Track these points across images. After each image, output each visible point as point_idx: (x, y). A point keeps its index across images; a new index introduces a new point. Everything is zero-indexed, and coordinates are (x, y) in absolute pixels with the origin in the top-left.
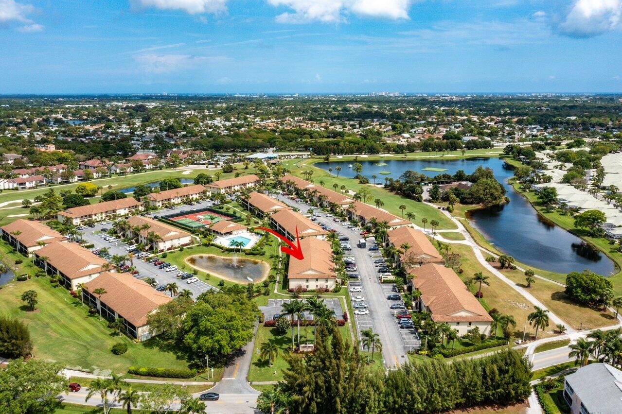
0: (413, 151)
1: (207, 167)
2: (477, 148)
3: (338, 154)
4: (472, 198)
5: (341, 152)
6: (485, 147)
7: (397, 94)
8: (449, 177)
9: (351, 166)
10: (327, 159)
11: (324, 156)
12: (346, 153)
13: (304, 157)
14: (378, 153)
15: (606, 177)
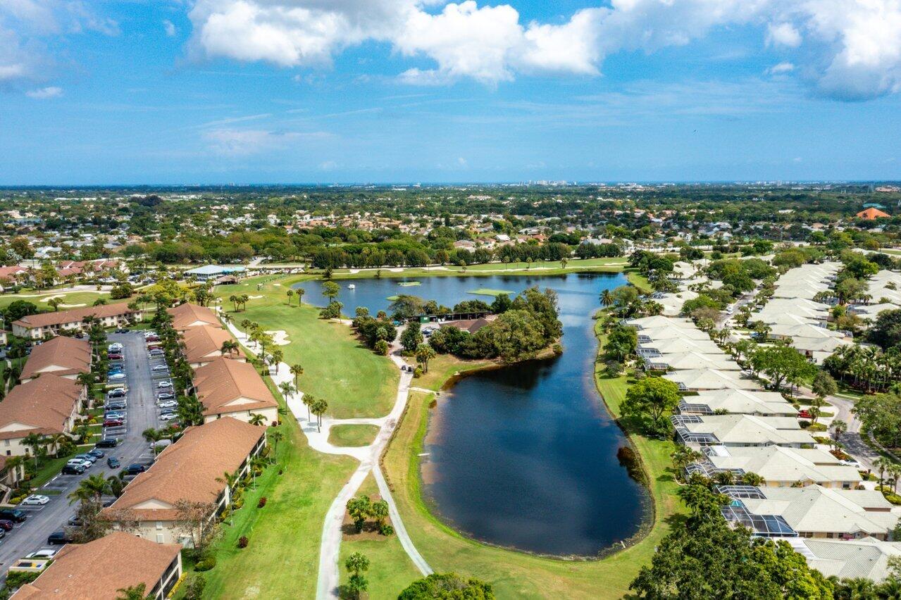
0: (485, 262)
1: (99, 289)
2: (597, 257)
3: (356, 266)
4: (478, 347)
5: (359, 264)
6: (611, 256)
7: (564, 182)
8: (481, 306)
9: (352, 286)
10: (328, 275)
11: (323, 271)
12: (368, 265)
13: (293, 272)
14: (424, 264)
15: (771, 305)
